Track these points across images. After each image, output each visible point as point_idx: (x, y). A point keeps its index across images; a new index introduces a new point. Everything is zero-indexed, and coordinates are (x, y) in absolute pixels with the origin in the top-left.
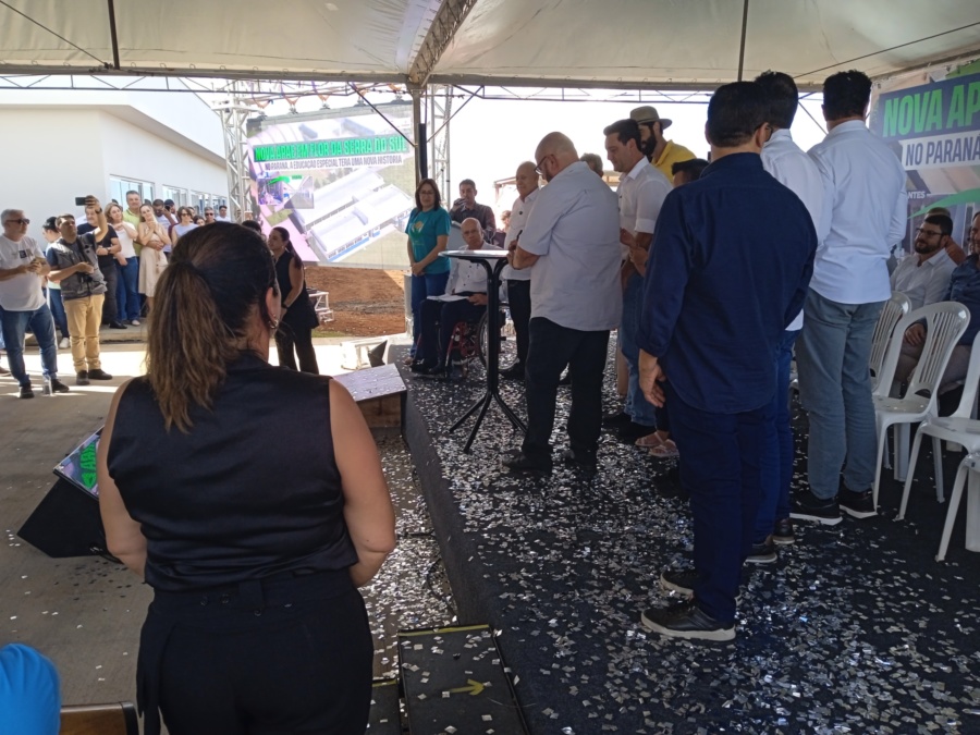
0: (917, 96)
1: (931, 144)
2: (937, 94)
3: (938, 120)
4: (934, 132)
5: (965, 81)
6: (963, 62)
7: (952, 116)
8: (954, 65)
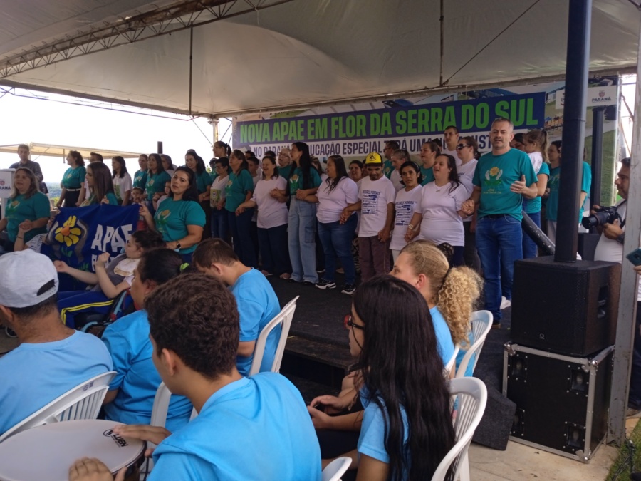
0: (256, 125)
1: (265, 147)
2: (266, 125)
3: (268, 137)
4: (266, 142)
5: (280, 121)
6: (278, 112)
7: (275, 136)
8: (273, 113)
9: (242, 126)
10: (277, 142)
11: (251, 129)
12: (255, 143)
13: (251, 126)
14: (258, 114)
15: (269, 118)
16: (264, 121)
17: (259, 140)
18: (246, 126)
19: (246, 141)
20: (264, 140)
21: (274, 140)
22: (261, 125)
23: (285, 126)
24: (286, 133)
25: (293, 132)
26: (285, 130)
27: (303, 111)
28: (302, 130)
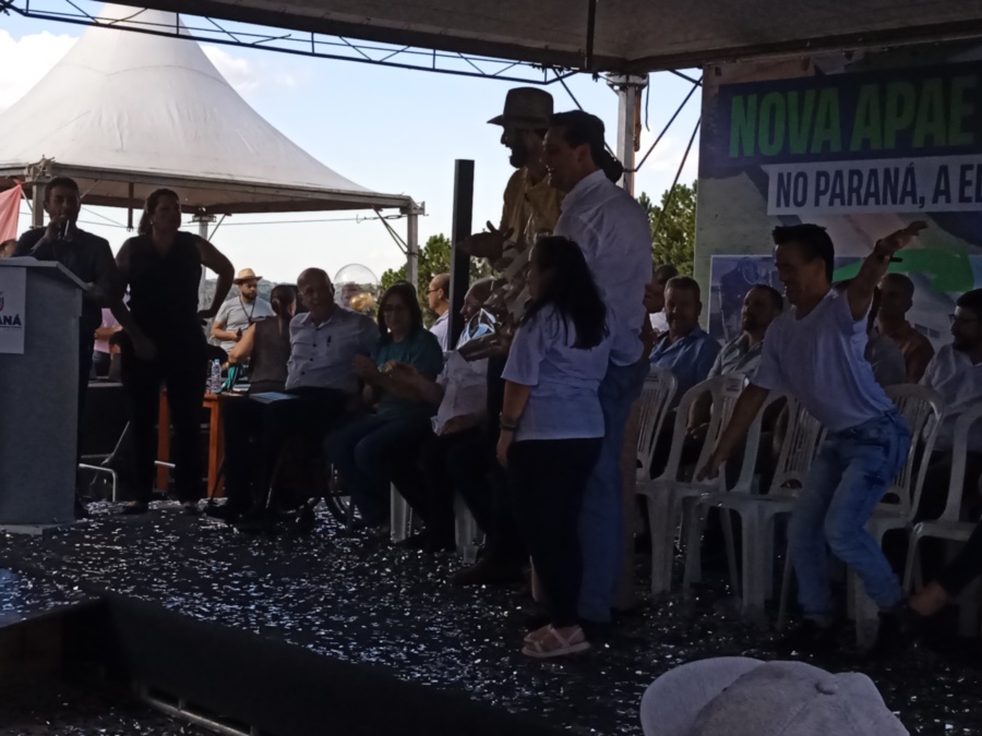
0: (793, 96)
1: (820, 174)
2: (831, 95)
3: (833, 136)
4: (826, 155)
7: (859, 134)
10: (866, 153)
11: (773, 109)
12: (785, 157)
13: (774, 97)
14: (802, 55)
15: (840, 70)
16: (820, 81)
17: (798, 147)
18: (752, 99)
19: (749, 152)
20: (816, 149)
21: (855, 145)
23: (902, 99)
24: (904, 123)
25: (930, 118)
26: (899, 114)
28: (969, 109)
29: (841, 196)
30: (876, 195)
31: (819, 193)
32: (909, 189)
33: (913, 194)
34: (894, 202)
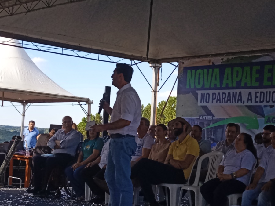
0: (205, 71)
1: (213, 94)
2: (217, 71)
3: (217, 82)
4: (215, 88)
5: (232, 66)
6: (230, 57)
7: (225, 81)
8: (225, 58)
9: (189, 71)
10: (227, 88)
11: (200, 74)
12: (203, 88)
13: (199, 71)
14: (208, 59)
15: (220, 64)
16: (214, 66)
17: (207, 85)
18: (193, 71)
19: (192, 87)
20: (212, 86)
21: (224, 86)
22: (211, 70)
23: (238, 72)
24: (239, 79)
25: (246, 78)
26: (237, 76)
27: (260, 56)
28: (258, 76)
29: (220, 100)
30: (230, 100)
31: (213, 99)
32: (240, 98)
33: (241, 100)
34: (235, 102)
